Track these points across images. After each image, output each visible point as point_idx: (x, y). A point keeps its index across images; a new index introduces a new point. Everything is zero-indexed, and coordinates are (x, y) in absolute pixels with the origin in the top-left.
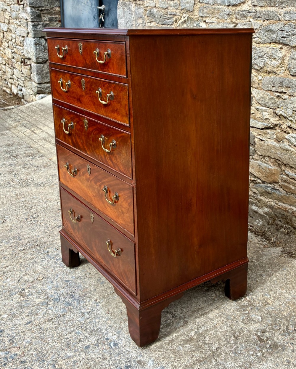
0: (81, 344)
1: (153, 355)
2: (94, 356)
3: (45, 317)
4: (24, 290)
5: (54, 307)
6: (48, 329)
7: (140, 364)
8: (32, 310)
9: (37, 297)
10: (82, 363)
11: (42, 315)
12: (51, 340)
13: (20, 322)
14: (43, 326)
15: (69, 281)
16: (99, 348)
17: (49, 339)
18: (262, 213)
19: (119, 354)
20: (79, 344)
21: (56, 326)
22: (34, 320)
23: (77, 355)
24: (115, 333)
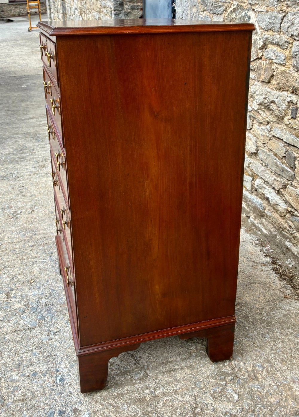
0: (31, 368)
1: (92, 406)
2: (35, 388)
3: (14, 326)
4: (12, 290)
5: (27, 317)
6: (10, 341)
7: (75, 413)
8: (7, 315)
9: (19, 301)
10: (20, 392)
11: (13, 323)
12: (7, 355)
14: (7, 336)
15: (54, 290)
16: (45, 379)
17: (6, 353)
18: (296, 253)
19: (60, 393)
21: (19, 339)
22: (4, 327)
23: (21, 381)
24: (68, 366)
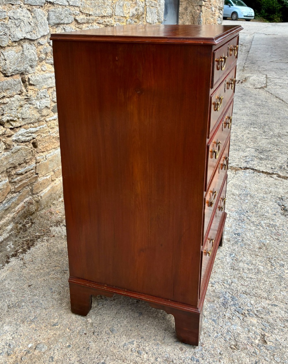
0: (250, 268)
5: (247, 304)
12: (267, 282)
13: (281, 311)
18: (8, 235)
19: (234, 250)
20: (251, 269)
22: (269, 305)
